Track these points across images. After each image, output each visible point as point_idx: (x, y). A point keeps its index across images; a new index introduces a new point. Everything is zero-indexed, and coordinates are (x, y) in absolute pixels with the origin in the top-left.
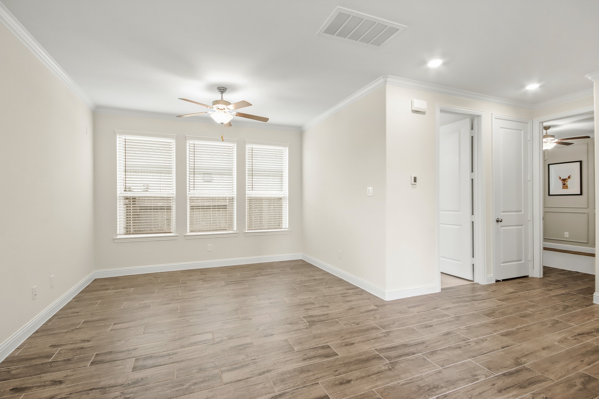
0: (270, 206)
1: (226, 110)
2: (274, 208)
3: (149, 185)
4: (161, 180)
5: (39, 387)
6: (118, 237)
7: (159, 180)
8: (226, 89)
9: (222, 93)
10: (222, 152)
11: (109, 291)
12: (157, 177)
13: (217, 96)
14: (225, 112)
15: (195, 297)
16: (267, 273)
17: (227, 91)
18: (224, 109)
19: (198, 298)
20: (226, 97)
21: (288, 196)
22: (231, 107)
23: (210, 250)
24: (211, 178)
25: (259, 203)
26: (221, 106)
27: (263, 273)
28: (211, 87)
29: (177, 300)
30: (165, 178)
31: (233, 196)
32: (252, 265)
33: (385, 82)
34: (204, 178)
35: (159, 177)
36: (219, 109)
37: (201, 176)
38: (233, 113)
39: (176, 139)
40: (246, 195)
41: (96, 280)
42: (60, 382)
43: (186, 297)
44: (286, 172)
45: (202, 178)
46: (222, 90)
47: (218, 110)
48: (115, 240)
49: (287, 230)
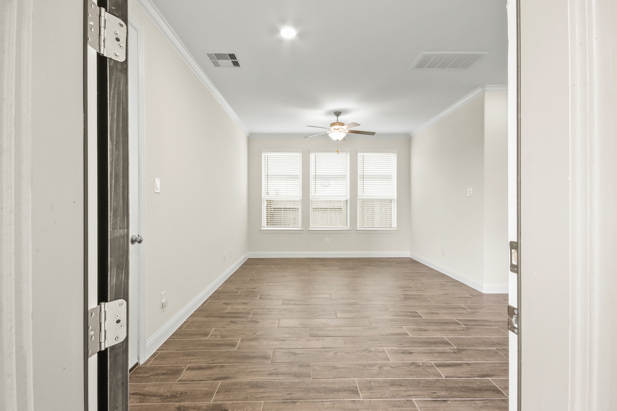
0: (381, 207)
1: (341, 130)
2: (385, 209)
3: (279, 190)
4: (288, 186)
5: (236, 304)
6: (263, 229)
7: (286, 186)
8: (341, 113)
9: (338, 116)
10: (338, 159)
11: (259, 266)
12: (284, 184)
13: (334, 119)
14: (339, 131)
15: (317, 275)
16: (375, 265)
17: (342, 114)
18: (339, 129)
19: (319, 275)
20: (341, 118)
21: (396, 198)
22: (345, 127)
23: (327, 243)
24: (328, 183)
25: (371, 205)
26: (336, 127)
27: (372, 265)
28: (329, 113)
29: (304, 275)
30: (291, 184)
31: (347, 198)
32: (363, 258)
33: (484, 92)
34: (322, 184)
35: (286, 184)
36: (335, 129)
37: (320, 182)
38: (346, 131)
39: (302, 153)
40: (358, 197)
41: (249, 259)
42: (246, 304)
43: (310, 274)
44: (394, 176)
45: (320, 184)
46: (338, 114)
47: (334, 131)
48: (261, 231)
49: (396, 229)
